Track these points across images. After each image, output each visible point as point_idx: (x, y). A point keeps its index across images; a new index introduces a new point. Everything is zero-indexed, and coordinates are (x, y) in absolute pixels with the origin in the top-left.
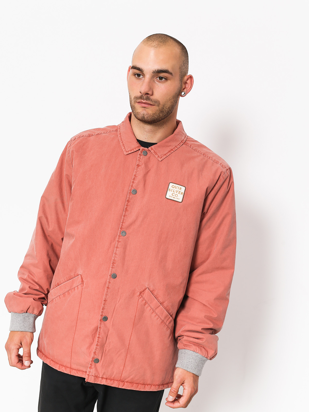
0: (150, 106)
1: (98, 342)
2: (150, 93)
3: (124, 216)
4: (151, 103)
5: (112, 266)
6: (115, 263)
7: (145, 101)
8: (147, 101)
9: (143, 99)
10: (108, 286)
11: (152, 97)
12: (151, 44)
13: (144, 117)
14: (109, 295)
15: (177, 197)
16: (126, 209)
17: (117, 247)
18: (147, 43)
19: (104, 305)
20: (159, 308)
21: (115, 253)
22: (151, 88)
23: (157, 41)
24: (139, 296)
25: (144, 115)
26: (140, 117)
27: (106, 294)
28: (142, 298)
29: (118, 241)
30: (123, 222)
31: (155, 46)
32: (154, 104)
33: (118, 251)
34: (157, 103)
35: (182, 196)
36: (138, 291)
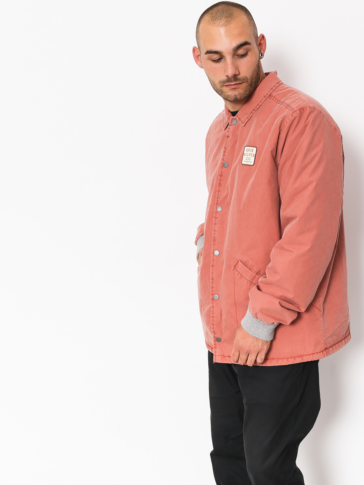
0: (239, 86)
1: (213, 321)
2: (237, 73)
3: (219, 191)
4: (240, 82)
5: (213, 243)
6: (215, 240)
7: (234, 83)
8: (236, 82)
9: (231, 82)
10: (212, 264)
11: (239, 77)
12: (220, 23)
13: (237, 98)
14: (215, 273)
15: (250, 161)
16: (220, 183)
17: (215, 224)
18: (215, 24)
19: (212, 284)
20: (255, 278)
21: (215, 230)
22: (237, 68)
23: (224, 18)
24: (234, 270)
25: (235, 96)
26: (232, 98)
27: (212, 272)
28: (237, 272)
29: (216, 218)
30: (218, 198)
31: (225, 24)
32: (242, 82)
33: (216, 227)
34: (245, 80)
35: (254, 158)
36: (232, 265)
